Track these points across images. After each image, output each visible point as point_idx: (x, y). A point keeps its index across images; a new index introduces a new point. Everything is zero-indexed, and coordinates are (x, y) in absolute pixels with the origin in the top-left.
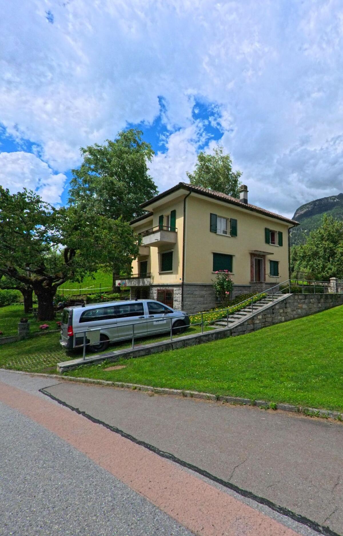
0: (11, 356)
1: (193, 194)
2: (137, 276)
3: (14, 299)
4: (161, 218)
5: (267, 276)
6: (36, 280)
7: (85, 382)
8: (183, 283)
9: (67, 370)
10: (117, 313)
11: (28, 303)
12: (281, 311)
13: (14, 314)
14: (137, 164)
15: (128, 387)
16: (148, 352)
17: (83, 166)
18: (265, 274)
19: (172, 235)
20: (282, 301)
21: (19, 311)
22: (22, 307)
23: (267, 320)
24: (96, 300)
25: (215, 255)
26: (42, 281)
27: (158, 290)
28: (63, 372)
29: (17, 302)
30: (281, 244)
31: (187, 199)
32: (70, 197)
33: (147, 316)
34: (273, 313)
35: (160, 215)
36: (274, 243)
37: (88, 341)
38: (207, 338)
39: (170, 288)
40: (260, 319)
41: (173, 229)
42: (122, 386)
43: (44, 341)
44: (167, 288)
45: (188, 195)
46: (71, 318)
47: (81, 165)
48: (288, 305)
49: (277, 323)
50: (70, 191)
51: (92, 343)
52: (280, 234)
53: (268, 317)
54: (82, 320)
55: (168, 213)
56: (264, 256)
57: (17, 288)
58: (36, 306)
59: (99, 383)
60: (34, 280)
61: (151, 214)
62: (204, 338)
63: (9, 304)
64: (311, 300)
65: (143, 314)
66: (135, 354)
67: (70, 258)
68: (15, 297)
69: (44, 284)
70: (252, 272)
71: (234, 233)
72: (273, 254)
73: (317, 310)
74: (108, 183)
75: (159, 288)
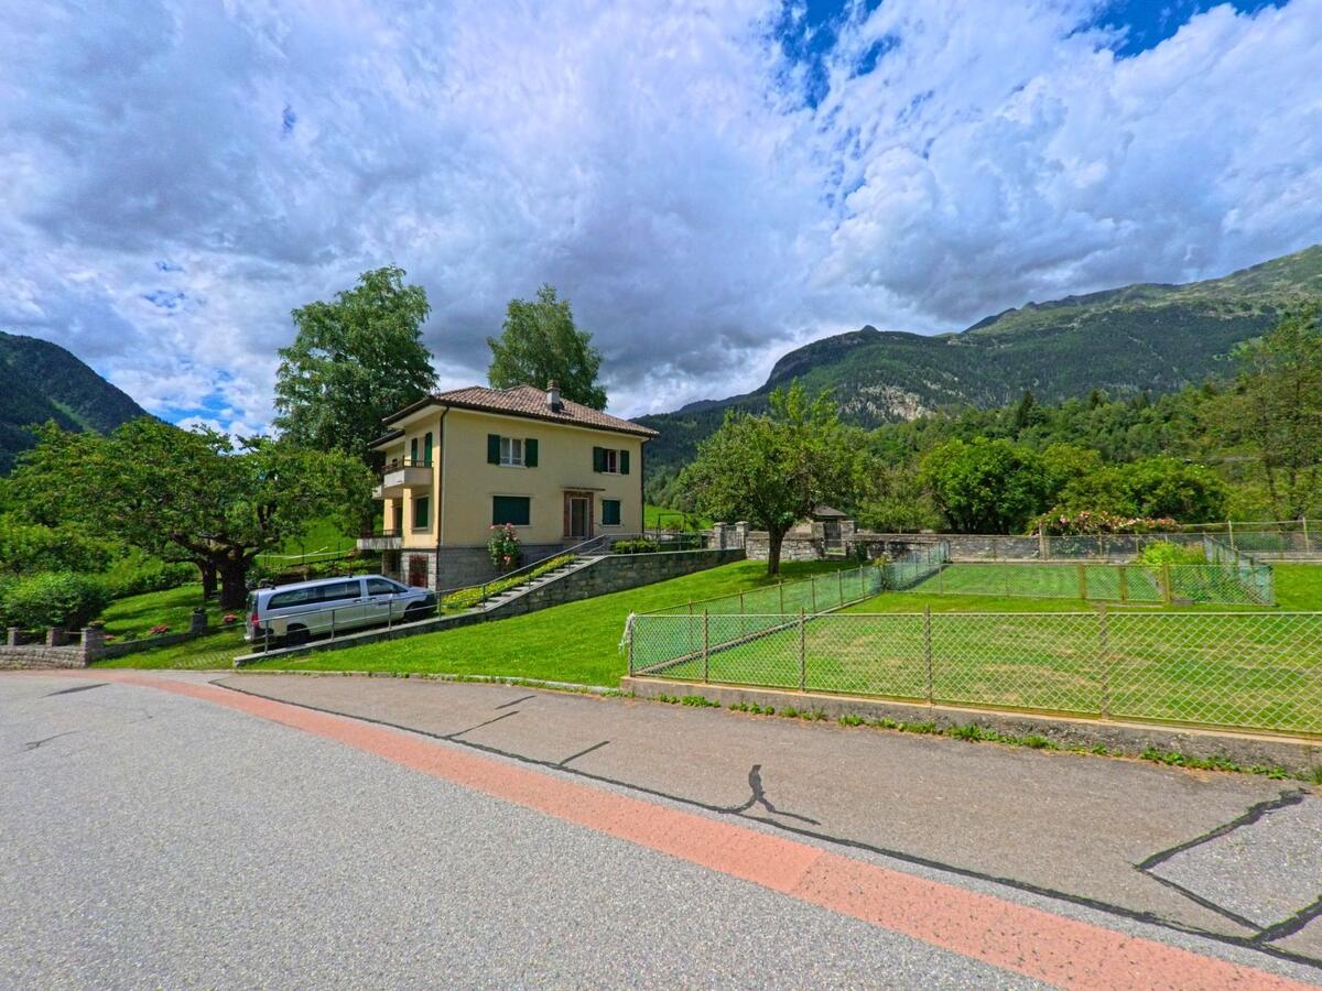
0: (178, 656)
1: (451, 409)
2: (390, 533)
3: (187, 577)
4: (415, 442)
5: (596, 527)
6: (218, 550)
7: (259, 673)
8: (438, 546)
9: (243, 664)
10: (320, 595)
11: (209, 583)
12: (584, 583)
13: (187, 602)
14: (393, 336)
15: (299, 674)
16: (353, 643)
17: (299, 340)
18: (592, 522)
19: (427, 471)
20: (585, 569)
21: (195, 595)
22: (200, 590)
23: (553, 597)
24: (324, 573)
25: (497, 500)
26: (227, 551)
27: (411, 557)
28: (238, 666)
29: (193, 580)
30: (625, 470)
31: (446, 418)
32: (278, 396)
33: (365, 597)
34: (567, 587)
35: (413, 437)
36: (612, 471)
37: (271, 631)
38: (445, 625)
39: (425, 554)
40: (540, 597)
41: (428, 463)
42: (294, 673)
43: (226, 637)
44: (420, 554)
45: (445, 413)
46: (256, 605)
47: (295, 340)
48: (596, 574)
49: (573, 601)
50: (278, 385)
51: (277, 633)
52: (625, 455)
53: (555, 594)
54: (271, 606)
55: (421, 435)
56: (590, 495)
57: (190, 560)
58: (220, 587)
59: (273, 673)
60: (214, 549)
61: (402, 433)
62: (440, 626)
63: (179, 585)
64: (646, 564)
65: (359, 595)
66: (333, 647)
67: (268, 515)
68: (190, 572)
69: (231, 554)
70: (566, 521)
71: (532, 460)
72: (603, 490)
73: (659, 578)
74: (342, 374)
75: (414, 553)
